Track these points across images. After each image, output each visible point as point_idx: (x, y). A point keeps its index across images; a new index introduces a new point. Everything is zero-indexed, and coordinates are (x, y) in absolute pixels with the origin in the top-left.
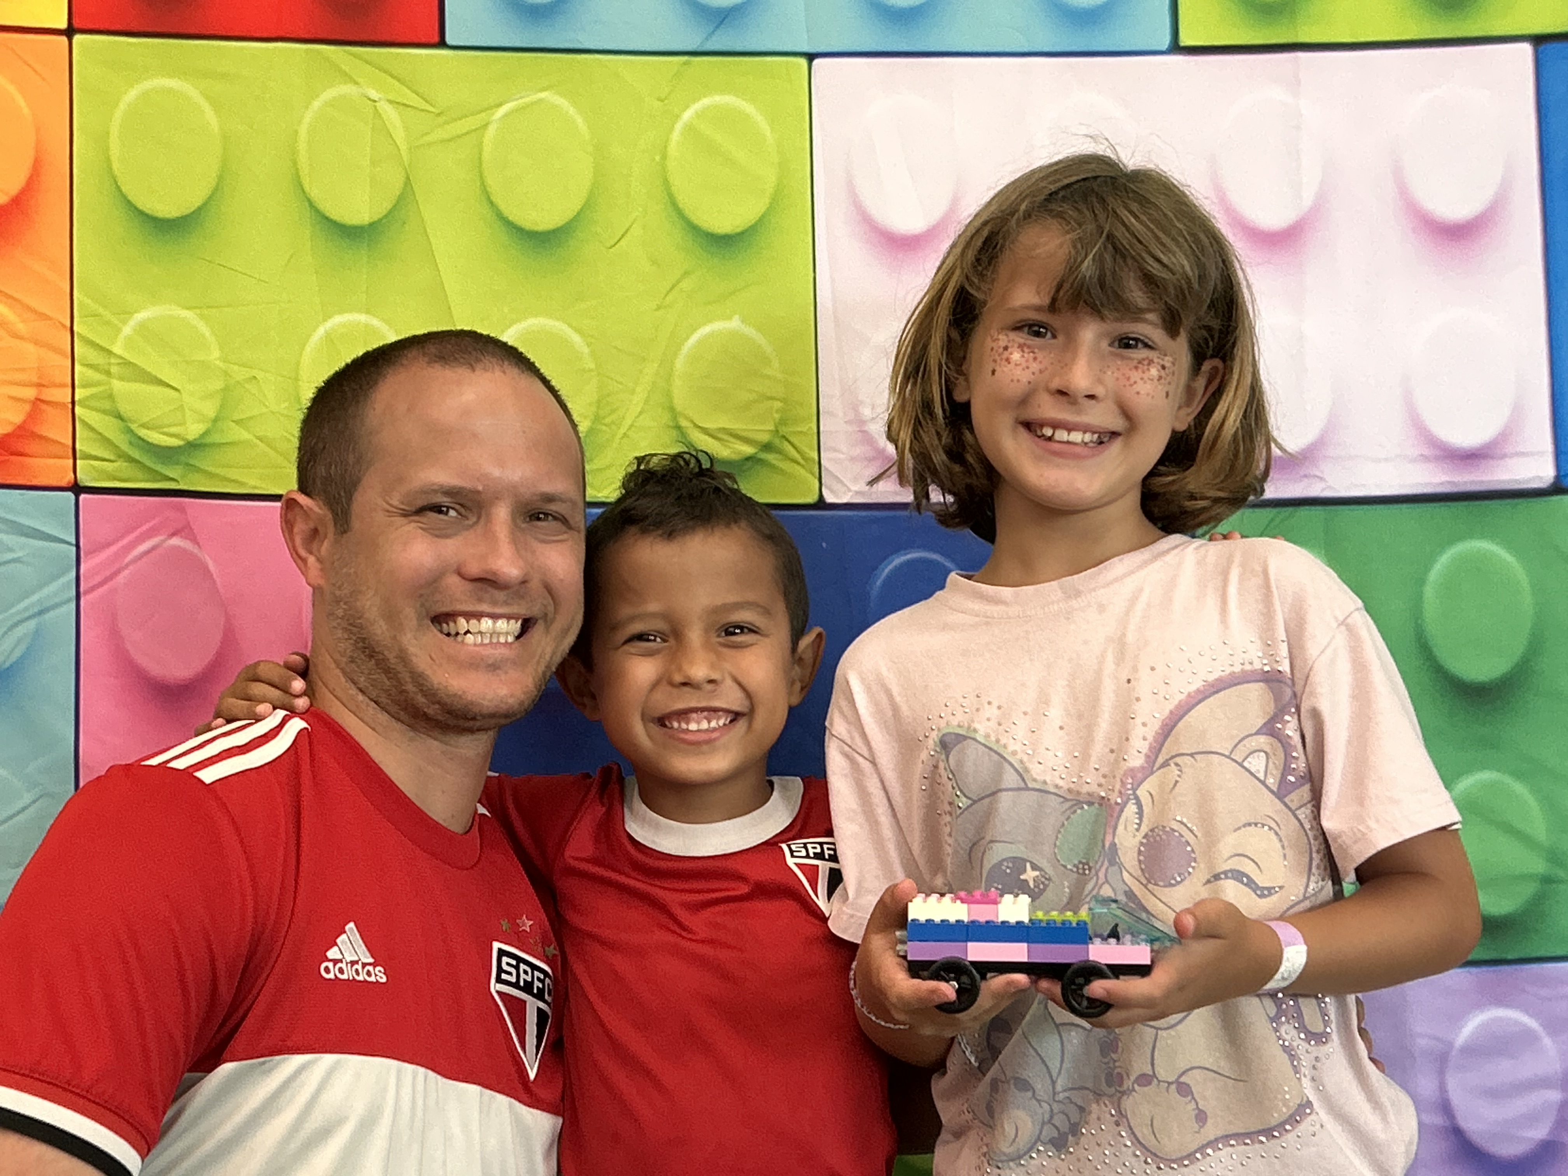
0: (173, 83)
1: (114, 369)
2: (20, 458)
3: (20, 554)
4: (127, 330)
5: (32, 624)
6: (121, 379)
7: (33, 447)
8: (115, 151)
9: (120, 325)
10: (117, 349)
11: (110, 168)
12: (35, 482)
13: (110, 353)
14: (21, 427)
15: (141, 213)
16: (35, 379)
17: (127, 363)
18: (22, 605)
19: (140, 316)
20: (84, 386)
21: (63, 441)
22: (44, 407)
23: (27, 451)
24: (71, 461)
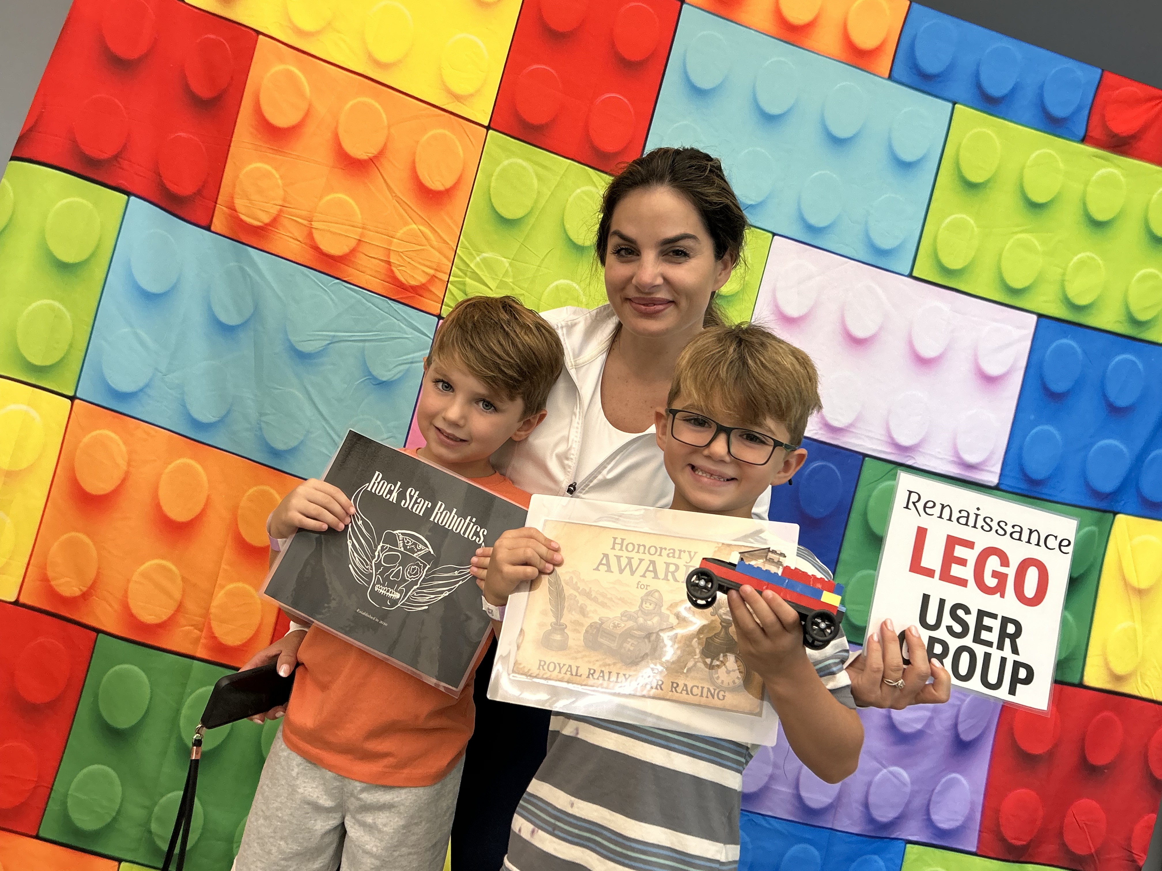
0: (525, 164)
1: (468, 273)
2: (420, 297)
3: (410, 336)
4: (478, 259)
5: (406, 366)
6: (469, 278)
7: (427, 294)
8: (493, 184)
9: (476, 256)
10: (472, 265)
11: (489, 190)
12: (423, 309)
13: (468, 266)
14: (423, 284)
15: (497, 212)
16: (435, 267)
17: (474, 272)
18: (404, 357)
19: (485, 255)
20: (453, 276)
21: (440, 296)
22: (436, 280)
23: (425, 296)
24: (440, 305)
